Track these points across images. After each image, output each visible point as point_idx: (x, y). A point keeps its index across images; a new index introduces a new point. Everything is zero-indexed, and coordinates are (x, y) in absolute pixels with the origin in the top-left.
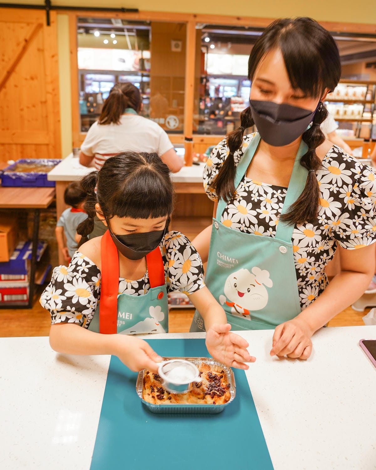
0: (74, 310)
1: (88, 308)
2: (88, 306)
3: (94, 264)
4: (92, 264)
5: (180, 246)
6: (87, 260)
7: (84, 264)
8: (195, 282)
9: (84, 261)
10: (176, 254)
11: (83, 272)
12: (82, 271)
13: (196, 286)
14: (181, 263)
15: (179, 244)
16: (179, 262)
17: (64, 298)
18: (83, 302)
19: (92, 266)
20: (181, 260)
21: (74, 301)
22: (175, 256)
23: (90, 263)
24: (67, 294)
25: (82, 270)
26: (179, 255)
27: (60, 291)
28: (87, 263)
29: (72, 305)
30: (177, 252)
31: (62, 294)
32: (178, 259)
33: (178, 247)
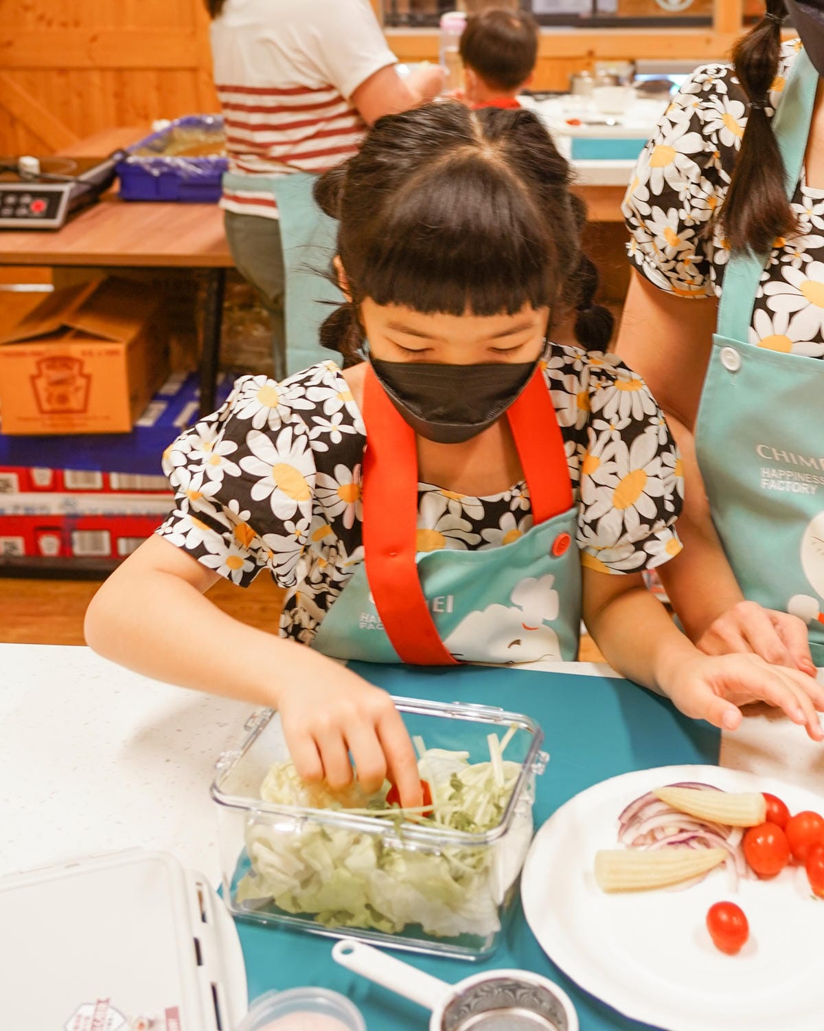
0: (247, 519)
1: (285, 530)
2: (289, 526)
3: (364, 433)
4: (359, 427)
5: (629, 421)
6: (355, 410)
7: (340, 416)
8: (639, 545)
9: (343, 410)
10: (611, 440)
11: (325, 437)
12: (322, 433)
13: (641, 556)
14: (615, 474)
15: (631, 416)
16: (612, 467)
17: (235, 471)
18: (282, 508)
19: (358, 434)
20: (619, 466)
21: (258, 493)
22: (606, 445)
23: (356, 423)
24: (248, 464)
25: (325, 430)
26: (619, 446)
27: (232, 447)
28: (348, 420)
29: (246, 503)
30: (617, 436)
31: (234, 458)
32: (613, 459)
33: (626, 422)
